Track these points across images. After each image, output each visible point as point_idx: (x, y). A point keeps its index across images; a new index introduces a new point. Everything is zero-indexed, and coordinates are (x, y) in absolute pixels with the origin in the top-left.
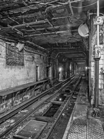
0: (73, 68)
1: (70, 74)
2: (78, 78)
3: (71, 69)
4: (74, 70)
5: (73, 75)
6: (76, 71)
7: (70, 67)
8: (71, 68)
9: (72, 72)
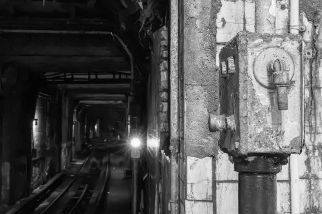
0: (51, 135)
1: (36, 170)
2: (86, 199)
3: (42, 137)
4: (59, 142)
5: (51, 174)
6: (69, 148)
7: (35, 128)
8: (42, 129)
9: (43, 159)
